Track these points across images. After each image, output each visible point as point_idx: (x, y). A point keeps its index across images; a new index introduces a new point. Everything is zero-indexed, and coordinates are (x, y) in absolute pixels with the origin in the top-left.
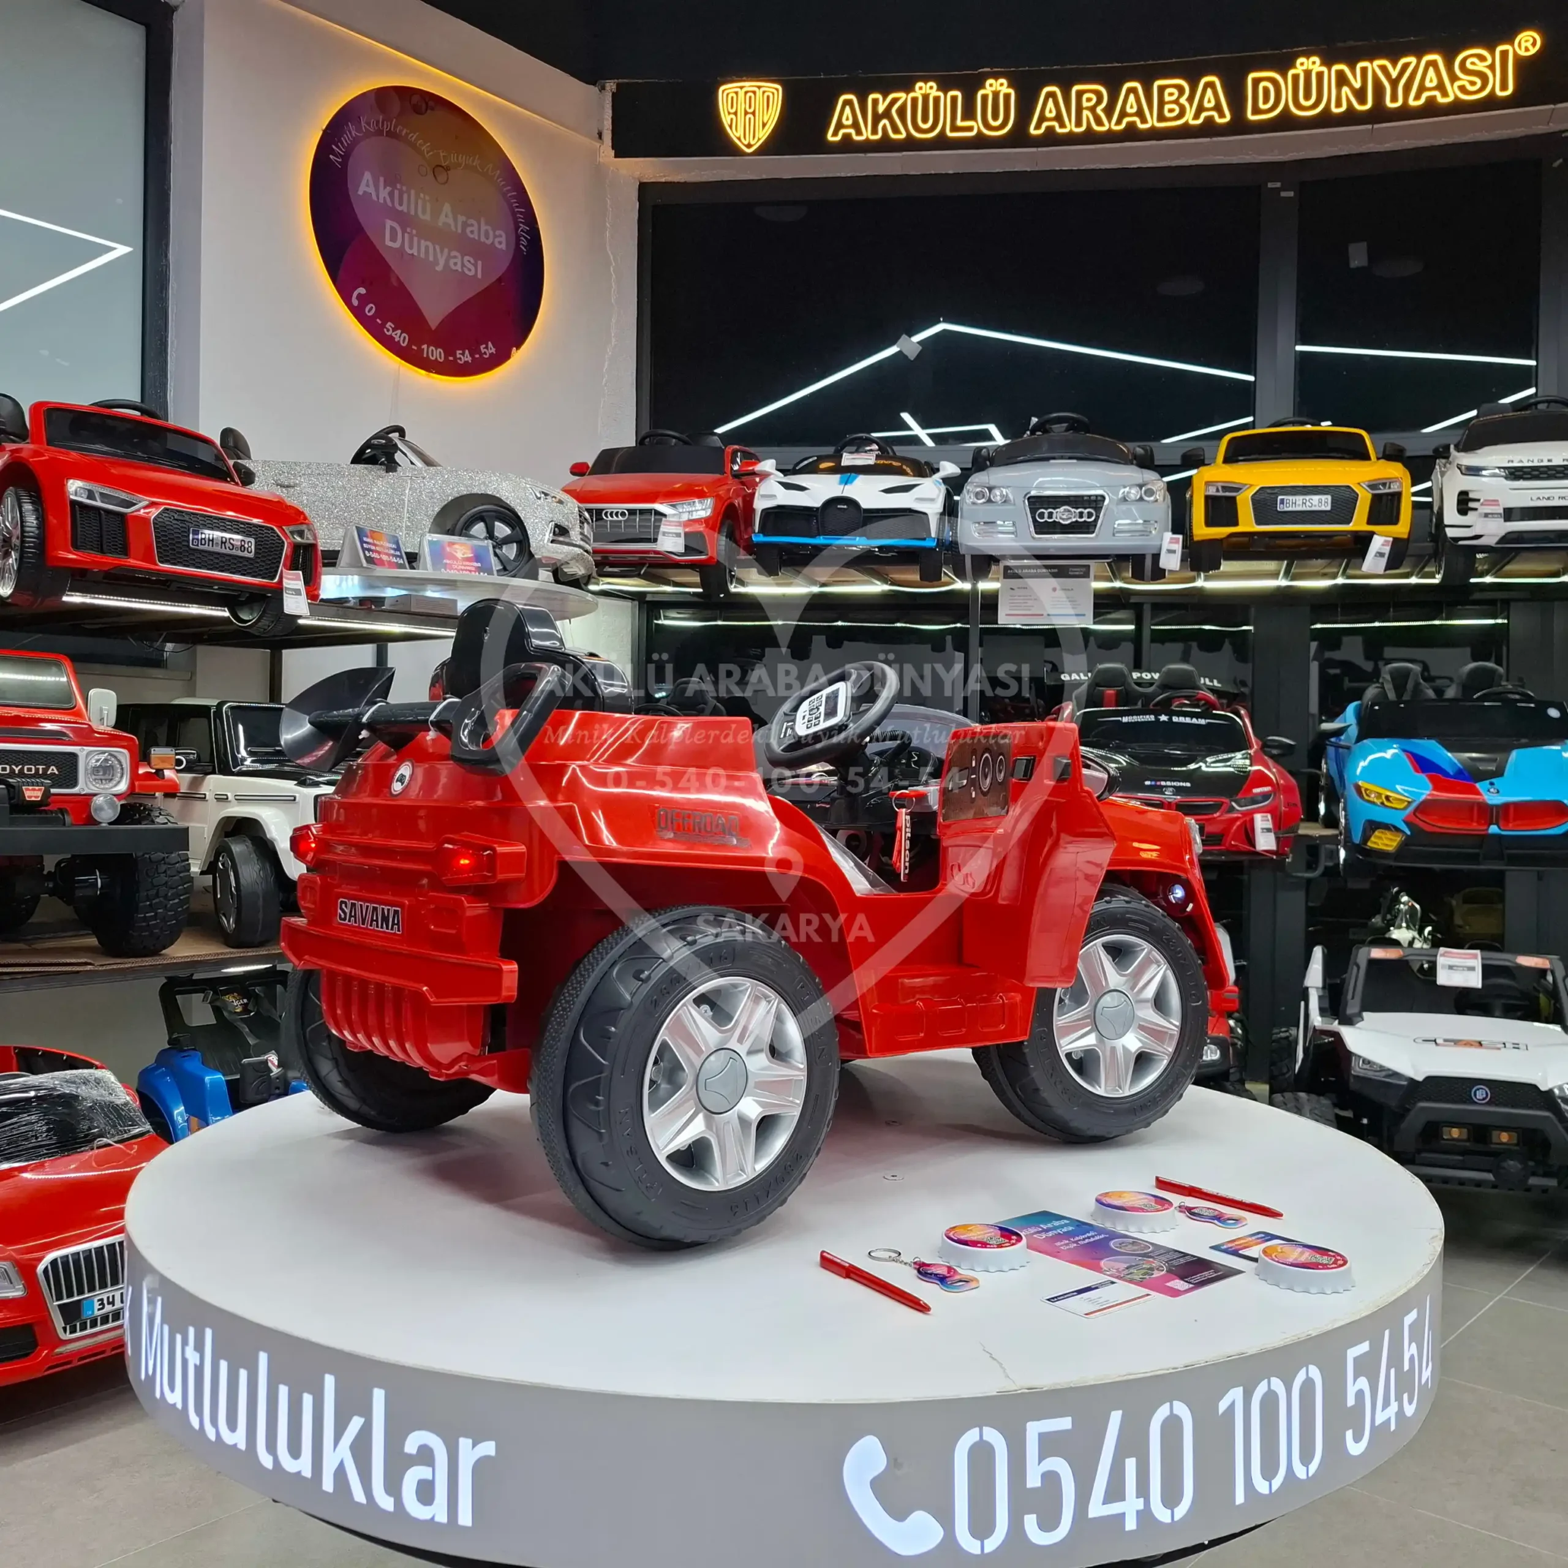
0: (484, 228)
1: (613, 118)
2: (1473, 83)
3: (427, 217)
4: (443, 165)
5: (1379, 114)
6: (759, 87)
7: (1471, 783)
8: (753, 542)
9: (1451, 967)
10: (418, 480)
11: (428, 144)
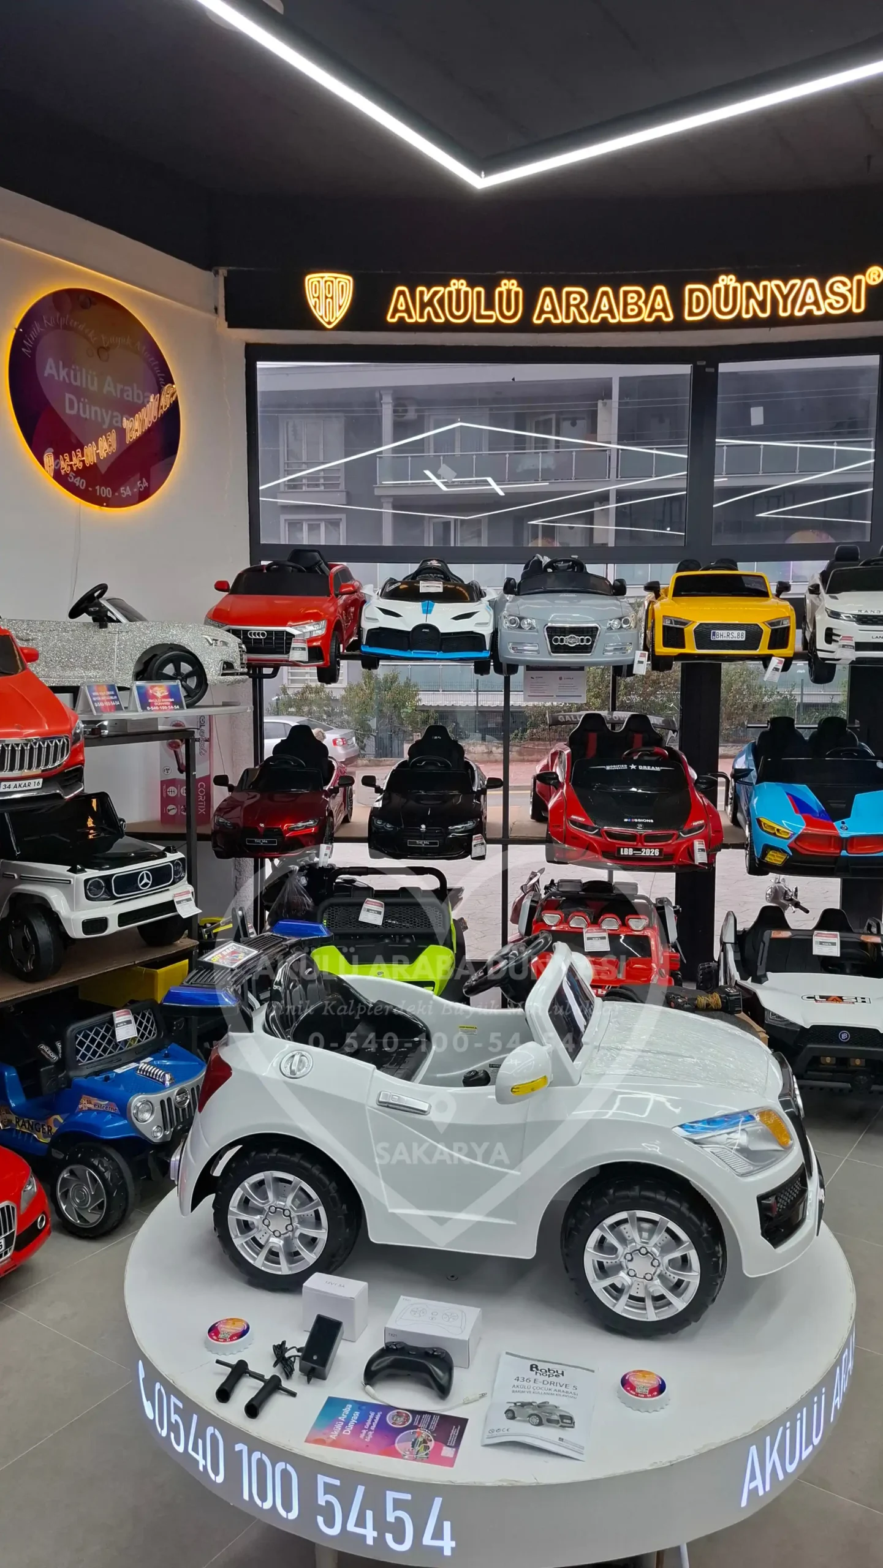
0: (136, 390)
1: (226, 297)
2: (838, 302)
3: (94, 388)
4: (105, 346)
5: (774, 321)
6: (336, 278)
7: (830, 822)
8: (361, 651)
9: (821, 943)
10: (124, 634)
11: (93, 331)
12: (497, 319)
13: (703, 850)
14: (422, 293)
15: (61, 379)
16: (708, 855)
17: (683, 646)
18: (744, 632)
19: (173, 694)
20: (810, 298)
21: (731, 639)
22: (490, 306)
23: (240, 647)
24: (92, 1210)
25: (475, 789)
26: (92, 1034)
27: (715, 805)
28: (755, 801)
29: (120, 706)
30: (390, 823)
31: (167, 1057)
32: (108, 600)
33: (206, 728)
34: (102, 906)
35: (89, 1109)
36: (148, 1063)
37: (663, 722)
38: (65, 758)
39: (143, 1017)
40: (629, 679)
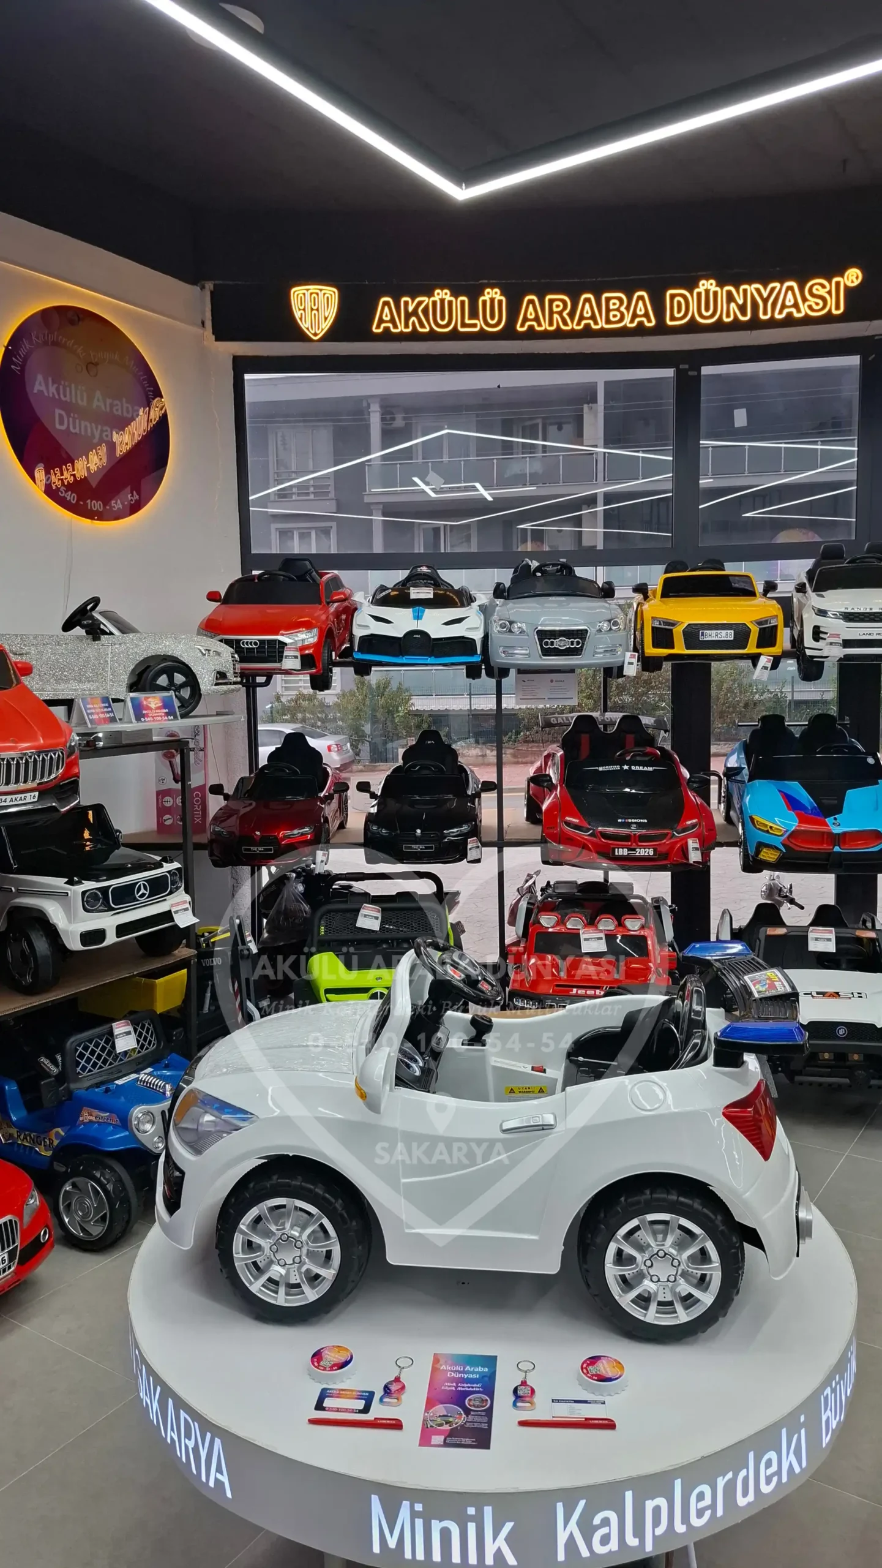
0: (125, 405)
1: (212, 310)
2: (817, 304)
3: (83, 403)
4: (93, 362)
5: (755, 324)
6: (321, 290)
7: (823, 818)
8: (353, 658)
9: (816, 939)
10: (117, 646)
11: (82, 347)
12: (482, 328)
13: (697, 849)
14: (406, 303)
15: (51, 395)
16: (702, 854)
17: (671, 646)
18: (732, 632)
19: (167, 704)
20: (790, 301)
21: (719, 639)
22: (474, 314)
23: (232, 657)
24: (95, 1222)
25: (469, 792)
26: (92, 1046)
27: (709, 804)
28: (747, 799)
29: (114, 717)
30: (386, 829)
31: (167, 1067)
32: (100, 613)
33: (200, 738)
34: (101, 918)
35: (91, 1121)
36: (149, 1074)
37: (655, 722)
38: (61, 771)
39: (143, 1028)
40: (620, 680)
